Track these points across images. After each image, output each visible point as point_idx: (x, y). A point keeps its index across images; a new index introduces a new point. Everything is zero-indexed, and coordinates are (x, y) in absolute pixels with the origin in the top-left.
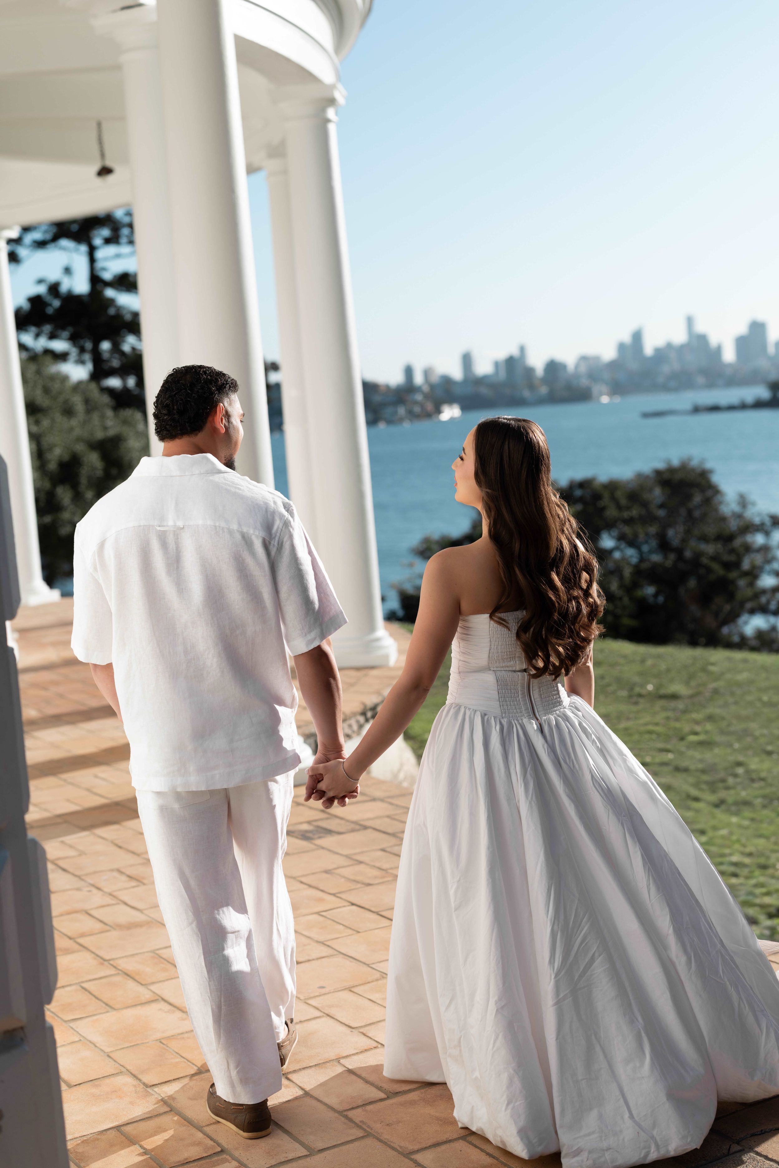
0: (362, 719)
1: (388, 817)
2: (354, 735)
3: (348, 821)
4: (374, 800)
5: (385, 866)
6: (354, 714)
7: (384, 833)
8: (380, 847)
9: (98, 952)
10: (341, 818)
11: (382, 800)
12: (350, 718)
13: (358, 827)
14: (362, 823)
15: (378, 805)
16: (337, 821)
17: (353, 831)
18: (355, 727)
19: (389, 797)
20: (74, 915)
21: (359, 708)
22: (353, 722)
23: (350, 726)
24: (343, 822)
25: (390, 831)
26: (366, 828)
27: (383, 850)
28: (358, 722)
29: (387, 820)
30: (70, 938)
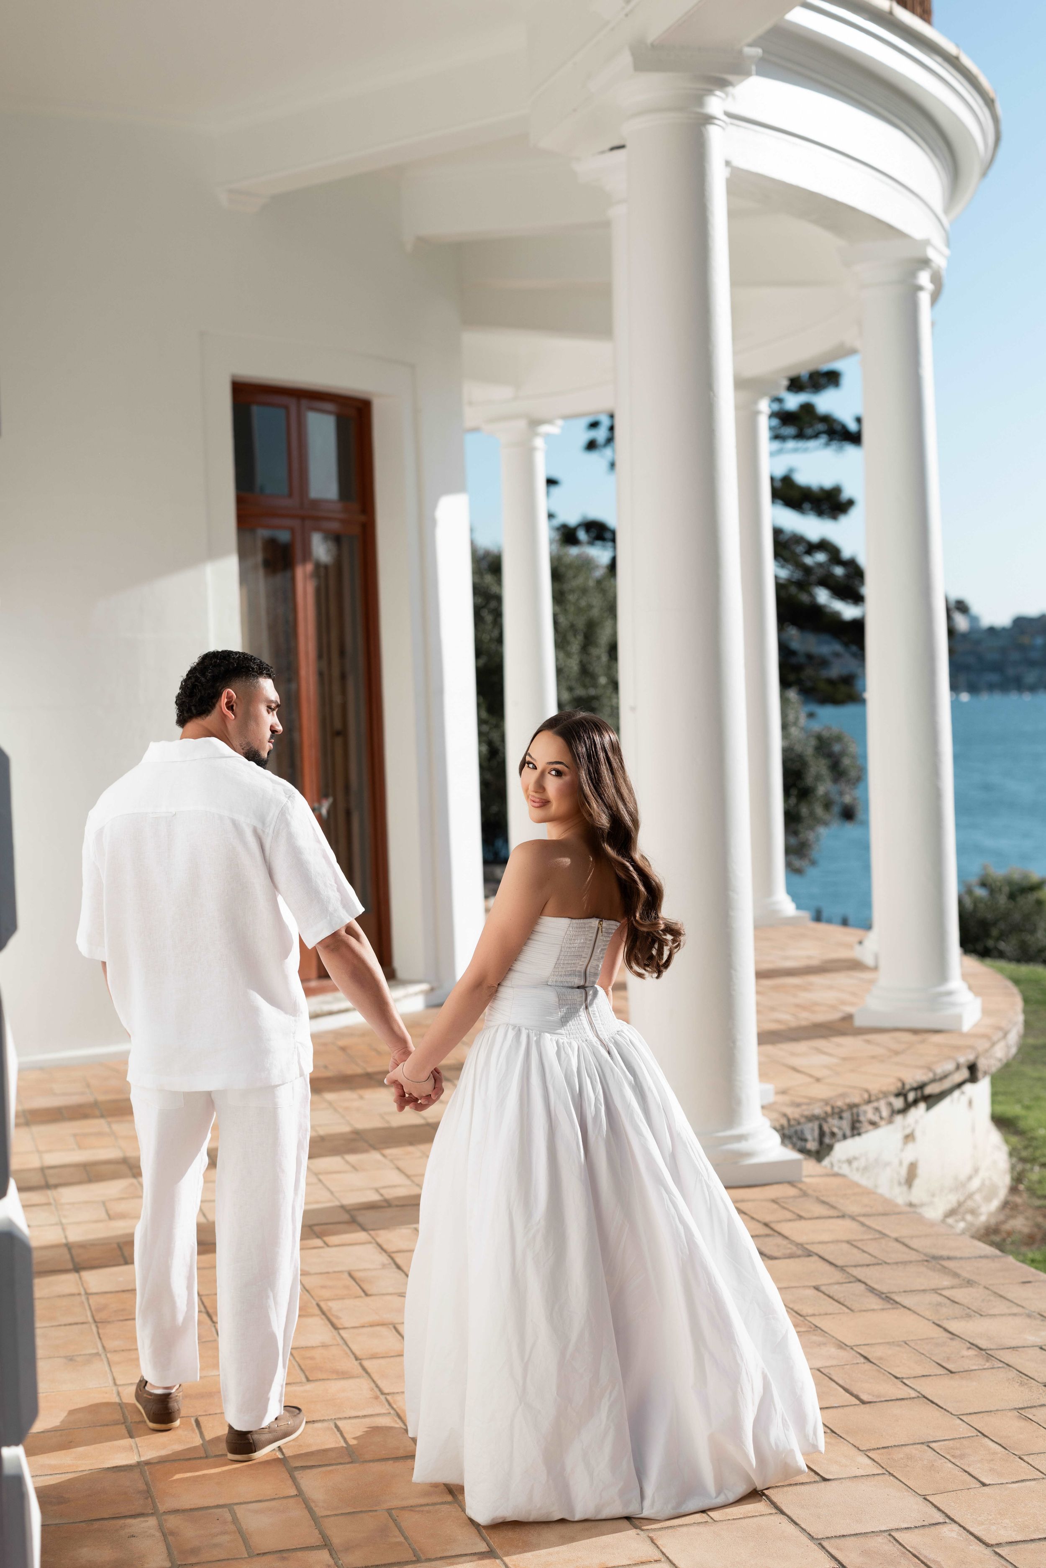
0: (899, 1103)
1: (848, 1242)
2: (882, 1123)
3: (792, 1242)
4: (843, 1216)
5: (806, 1310)
6: (885, 1095)
7: (831, 1263)
8: (814, 1284)
9: (379, 1382)
10: (785, 1237)
11: (853, 1218)
12: (878, 1099)
13: (799, 1252)
14: (808, 1247)
15: (847, 1223)
16: (779, 1240)
17: (791, 1256)
18: (885, 1113)
19: (864, 1215)
20: (378, 1328)
21: (894, 1087)
22: (882, 1105)
23: (877, 1109)
24: (785, 1242)
25: (839, 1262)
26: (809, 1254)
27: (817, 1288)
28: (890, 1104)
29: (845, 1246)
30: (357, 1359)
